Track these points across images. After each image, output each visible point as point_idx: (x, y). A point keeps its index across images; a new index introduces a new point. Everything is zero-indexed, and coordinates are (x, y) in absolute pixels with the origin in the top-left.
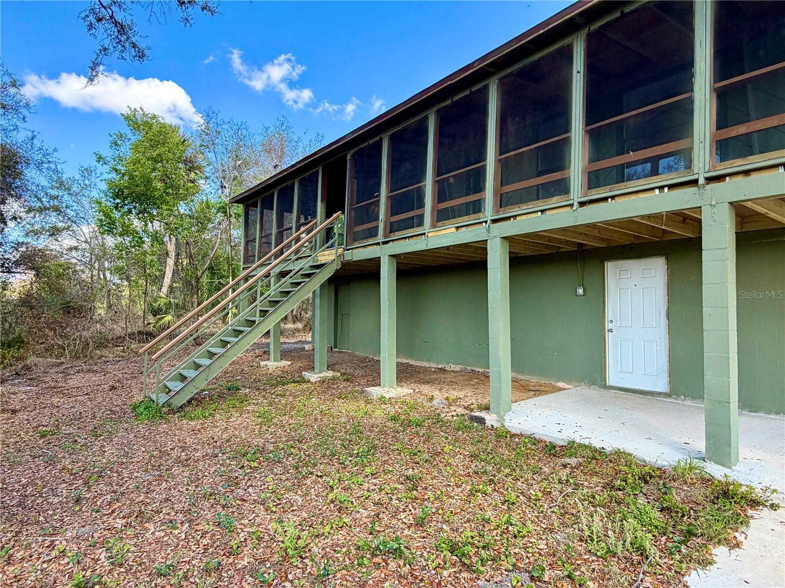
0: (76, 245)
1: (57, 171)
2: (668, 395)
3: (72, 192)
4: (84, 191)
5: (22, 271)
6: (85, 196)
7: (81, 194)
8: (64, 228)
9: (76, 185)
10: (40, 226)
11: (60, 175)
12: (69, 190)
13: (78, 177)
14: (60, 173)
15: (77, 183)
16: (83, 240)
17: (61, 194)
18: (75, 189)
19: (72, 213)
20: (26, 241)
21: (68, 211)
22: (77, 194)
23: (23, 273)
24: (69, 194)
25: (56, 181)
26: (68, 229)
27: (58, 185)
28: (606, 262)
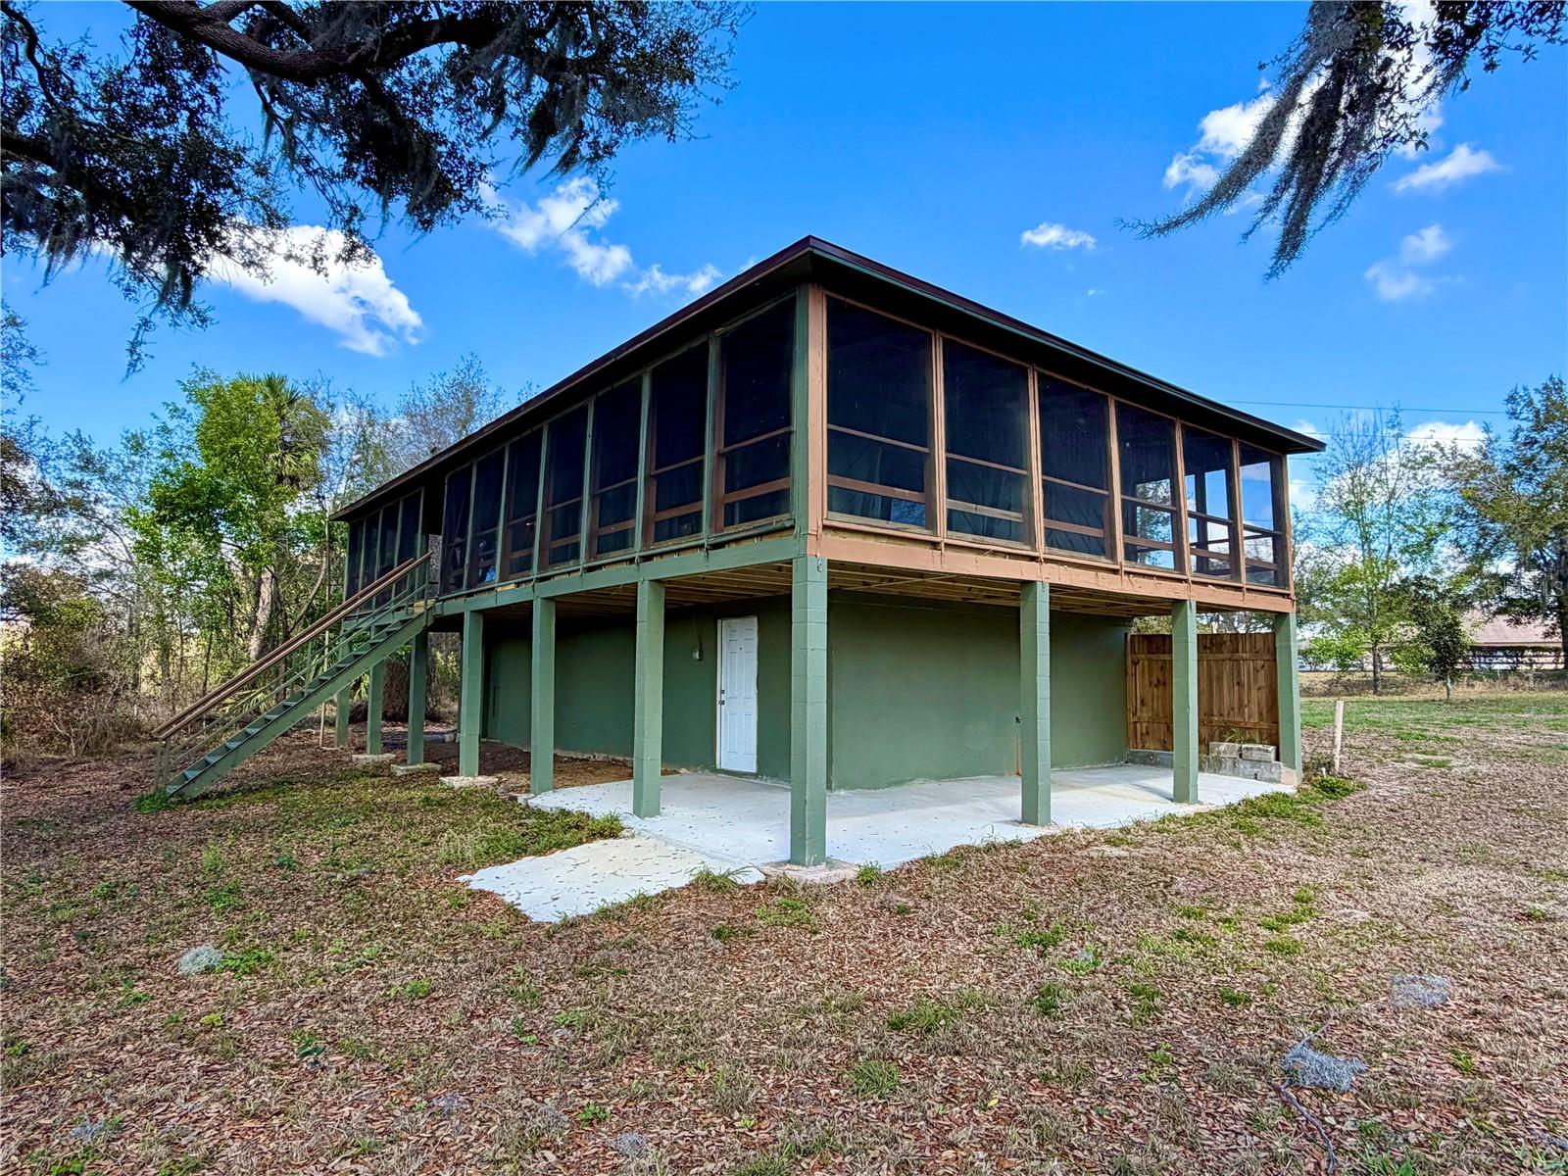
0: (108, 569)
1: (81, 440)
2: (756, 775)
3: (107, 475)
4: (129, 474)
5: (11, 617)
6: (131, 482)
7: (124, 477)
8: (90, 538)
9: (115, 464)
10: (47, 535)
11: (85, 447)
12: (102, 471)
13: (118, 448)
14: (86, 442)
15: (117, 460)
16: (124, 558)
17: (87, 479)
18: (113, 469)
19: (107, 512)
20: (22, 562)
21: (99, 508)
22: (116, 478)
23: (13, 619)
24: (101, 479)
25: (79, 457)
26: (98, 539)
27: (82, 464)
28: (719, 621)
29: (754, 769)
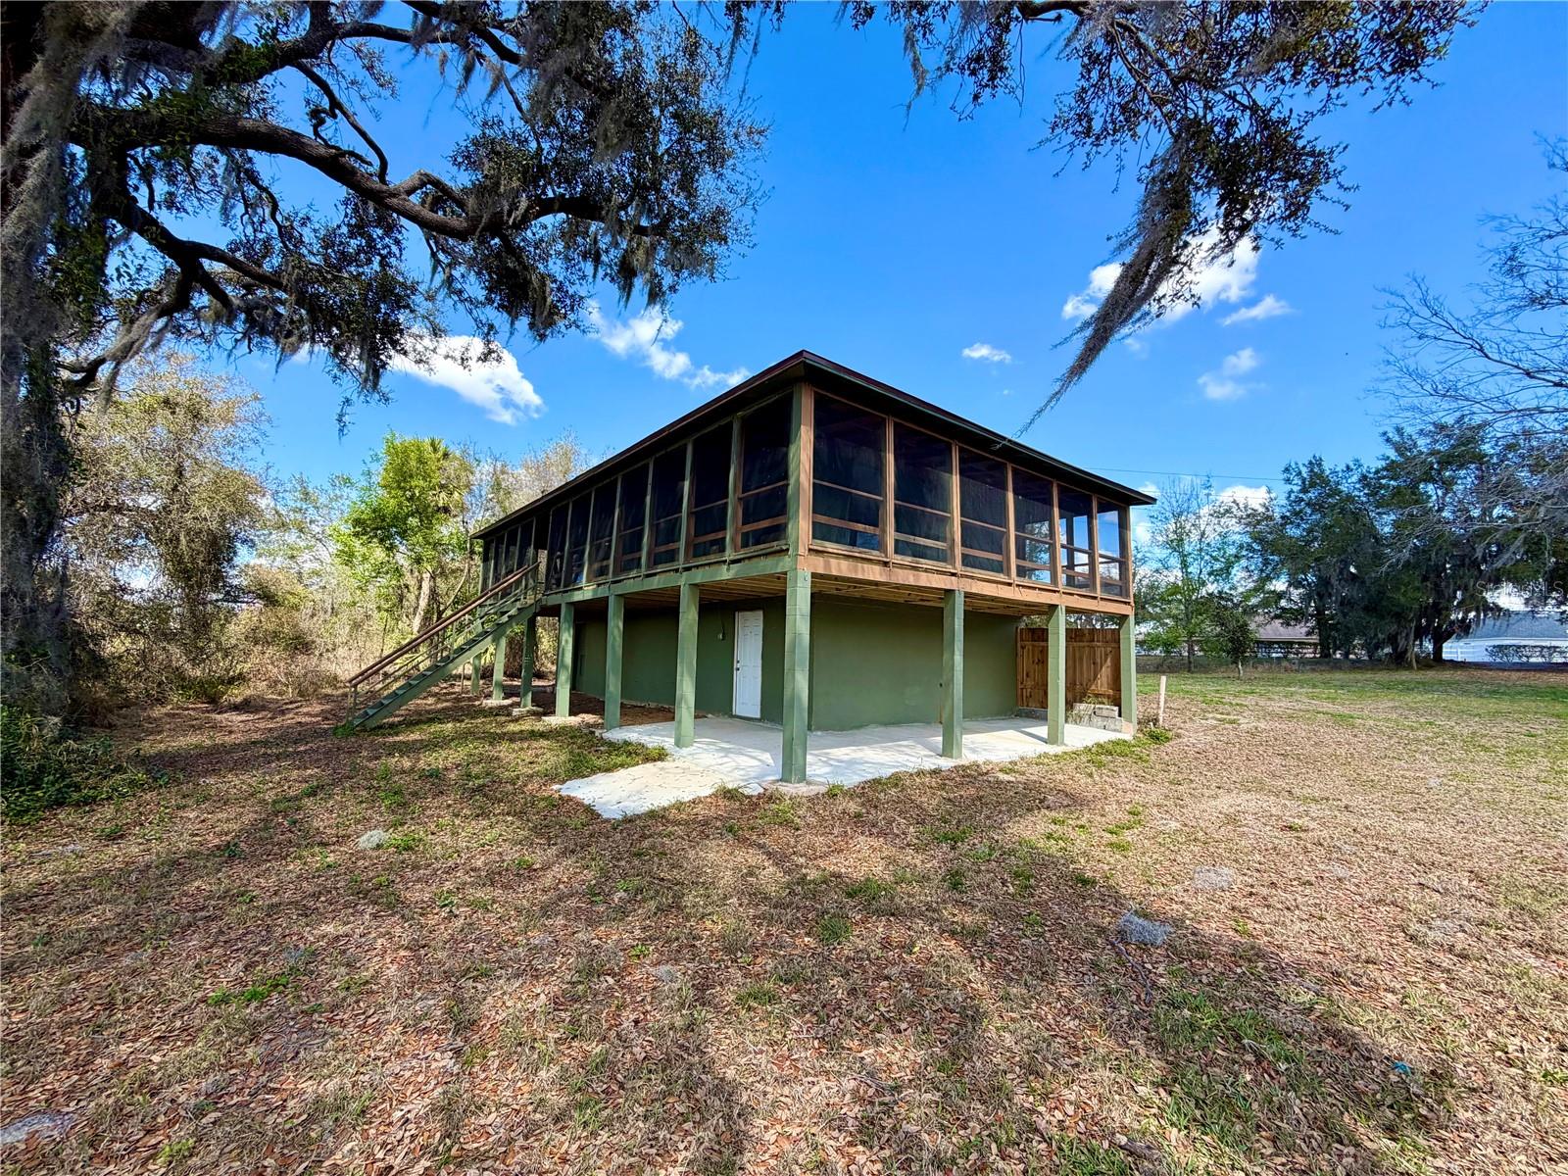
1: (302, 480)
2: (759, 720)
3: (318, 504)
8: (306, 548)
10: (277, 545)
11: (305, 484)
12: (315, 501)
14: (305, 481)
16: (329, 562)
17: (305, 506)
18: (323, 500)
19: (318, 529)
21: (313, 527)
22: (325, 507)
24: (315, 507)
25: (300, 491)
26: (311, 548)
27: (302, 496)
28: (737, 613)
29: (758, 716)
